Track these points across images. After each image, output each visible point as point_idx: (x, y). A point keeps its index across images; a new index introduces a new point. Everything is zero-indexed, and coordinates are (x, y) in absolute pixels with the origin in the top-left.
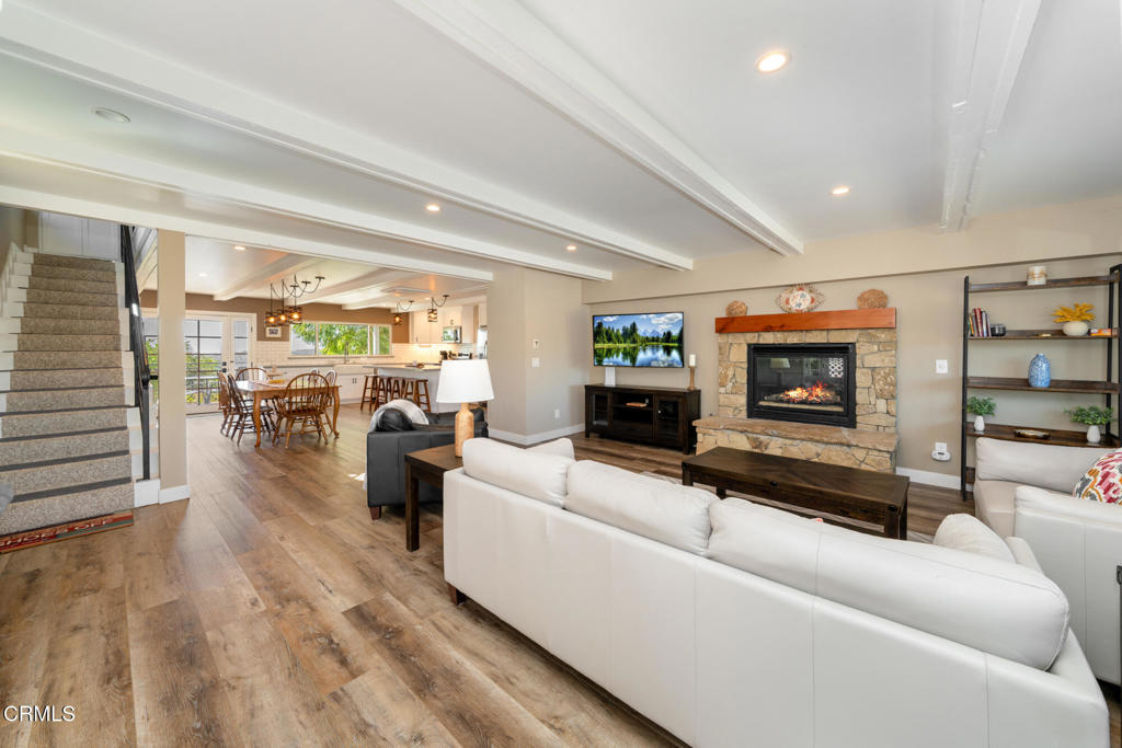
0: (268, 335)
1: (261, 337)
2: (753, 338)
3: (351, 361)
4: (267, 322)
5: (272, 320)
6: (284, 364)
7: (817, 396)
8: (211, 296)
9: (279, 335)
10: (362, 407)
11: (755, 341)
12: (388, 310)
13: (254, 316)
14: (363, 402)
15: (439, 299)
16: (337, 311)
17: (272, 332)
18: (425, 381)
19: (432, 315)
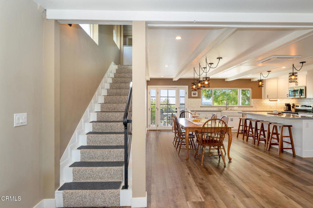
0: (193, 96)
1: (190, 97)
3: (229, 109)
4: (193, 88)
5: (194, 87)
6: (199, 109)
8: (172, 79)
9: (197, 96)
10: (237, 137)
12: (249, 80)
13: (187, 87)
14: (238, 133)
15: (297, 64)
16: (222, 82)
17: (194, 94)
18: (290, 127)
19: (293, 77)
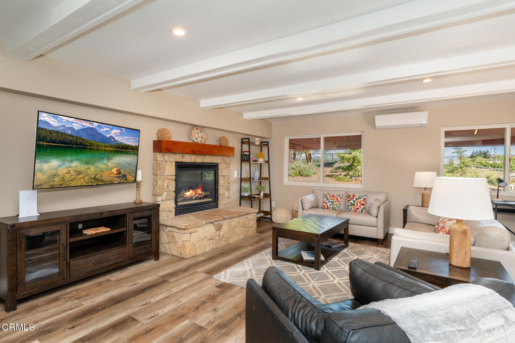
2: (179, 158)
7: (199, 194)
11: (180, 160)
